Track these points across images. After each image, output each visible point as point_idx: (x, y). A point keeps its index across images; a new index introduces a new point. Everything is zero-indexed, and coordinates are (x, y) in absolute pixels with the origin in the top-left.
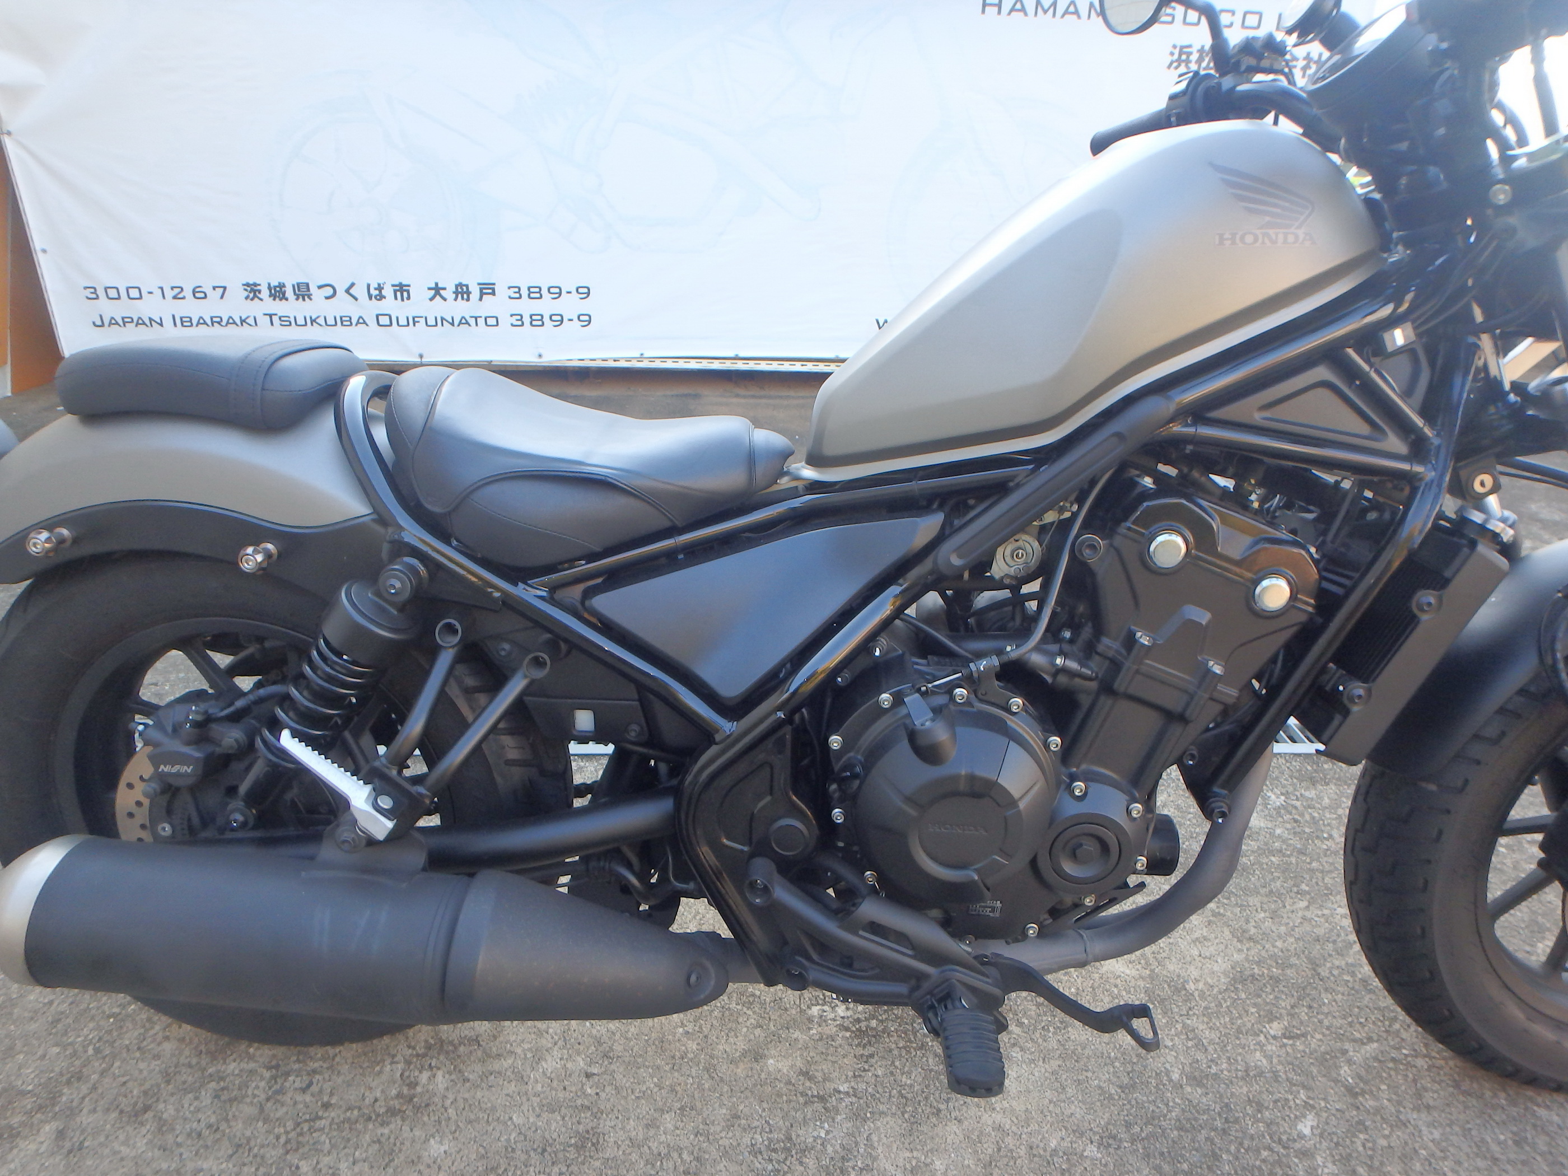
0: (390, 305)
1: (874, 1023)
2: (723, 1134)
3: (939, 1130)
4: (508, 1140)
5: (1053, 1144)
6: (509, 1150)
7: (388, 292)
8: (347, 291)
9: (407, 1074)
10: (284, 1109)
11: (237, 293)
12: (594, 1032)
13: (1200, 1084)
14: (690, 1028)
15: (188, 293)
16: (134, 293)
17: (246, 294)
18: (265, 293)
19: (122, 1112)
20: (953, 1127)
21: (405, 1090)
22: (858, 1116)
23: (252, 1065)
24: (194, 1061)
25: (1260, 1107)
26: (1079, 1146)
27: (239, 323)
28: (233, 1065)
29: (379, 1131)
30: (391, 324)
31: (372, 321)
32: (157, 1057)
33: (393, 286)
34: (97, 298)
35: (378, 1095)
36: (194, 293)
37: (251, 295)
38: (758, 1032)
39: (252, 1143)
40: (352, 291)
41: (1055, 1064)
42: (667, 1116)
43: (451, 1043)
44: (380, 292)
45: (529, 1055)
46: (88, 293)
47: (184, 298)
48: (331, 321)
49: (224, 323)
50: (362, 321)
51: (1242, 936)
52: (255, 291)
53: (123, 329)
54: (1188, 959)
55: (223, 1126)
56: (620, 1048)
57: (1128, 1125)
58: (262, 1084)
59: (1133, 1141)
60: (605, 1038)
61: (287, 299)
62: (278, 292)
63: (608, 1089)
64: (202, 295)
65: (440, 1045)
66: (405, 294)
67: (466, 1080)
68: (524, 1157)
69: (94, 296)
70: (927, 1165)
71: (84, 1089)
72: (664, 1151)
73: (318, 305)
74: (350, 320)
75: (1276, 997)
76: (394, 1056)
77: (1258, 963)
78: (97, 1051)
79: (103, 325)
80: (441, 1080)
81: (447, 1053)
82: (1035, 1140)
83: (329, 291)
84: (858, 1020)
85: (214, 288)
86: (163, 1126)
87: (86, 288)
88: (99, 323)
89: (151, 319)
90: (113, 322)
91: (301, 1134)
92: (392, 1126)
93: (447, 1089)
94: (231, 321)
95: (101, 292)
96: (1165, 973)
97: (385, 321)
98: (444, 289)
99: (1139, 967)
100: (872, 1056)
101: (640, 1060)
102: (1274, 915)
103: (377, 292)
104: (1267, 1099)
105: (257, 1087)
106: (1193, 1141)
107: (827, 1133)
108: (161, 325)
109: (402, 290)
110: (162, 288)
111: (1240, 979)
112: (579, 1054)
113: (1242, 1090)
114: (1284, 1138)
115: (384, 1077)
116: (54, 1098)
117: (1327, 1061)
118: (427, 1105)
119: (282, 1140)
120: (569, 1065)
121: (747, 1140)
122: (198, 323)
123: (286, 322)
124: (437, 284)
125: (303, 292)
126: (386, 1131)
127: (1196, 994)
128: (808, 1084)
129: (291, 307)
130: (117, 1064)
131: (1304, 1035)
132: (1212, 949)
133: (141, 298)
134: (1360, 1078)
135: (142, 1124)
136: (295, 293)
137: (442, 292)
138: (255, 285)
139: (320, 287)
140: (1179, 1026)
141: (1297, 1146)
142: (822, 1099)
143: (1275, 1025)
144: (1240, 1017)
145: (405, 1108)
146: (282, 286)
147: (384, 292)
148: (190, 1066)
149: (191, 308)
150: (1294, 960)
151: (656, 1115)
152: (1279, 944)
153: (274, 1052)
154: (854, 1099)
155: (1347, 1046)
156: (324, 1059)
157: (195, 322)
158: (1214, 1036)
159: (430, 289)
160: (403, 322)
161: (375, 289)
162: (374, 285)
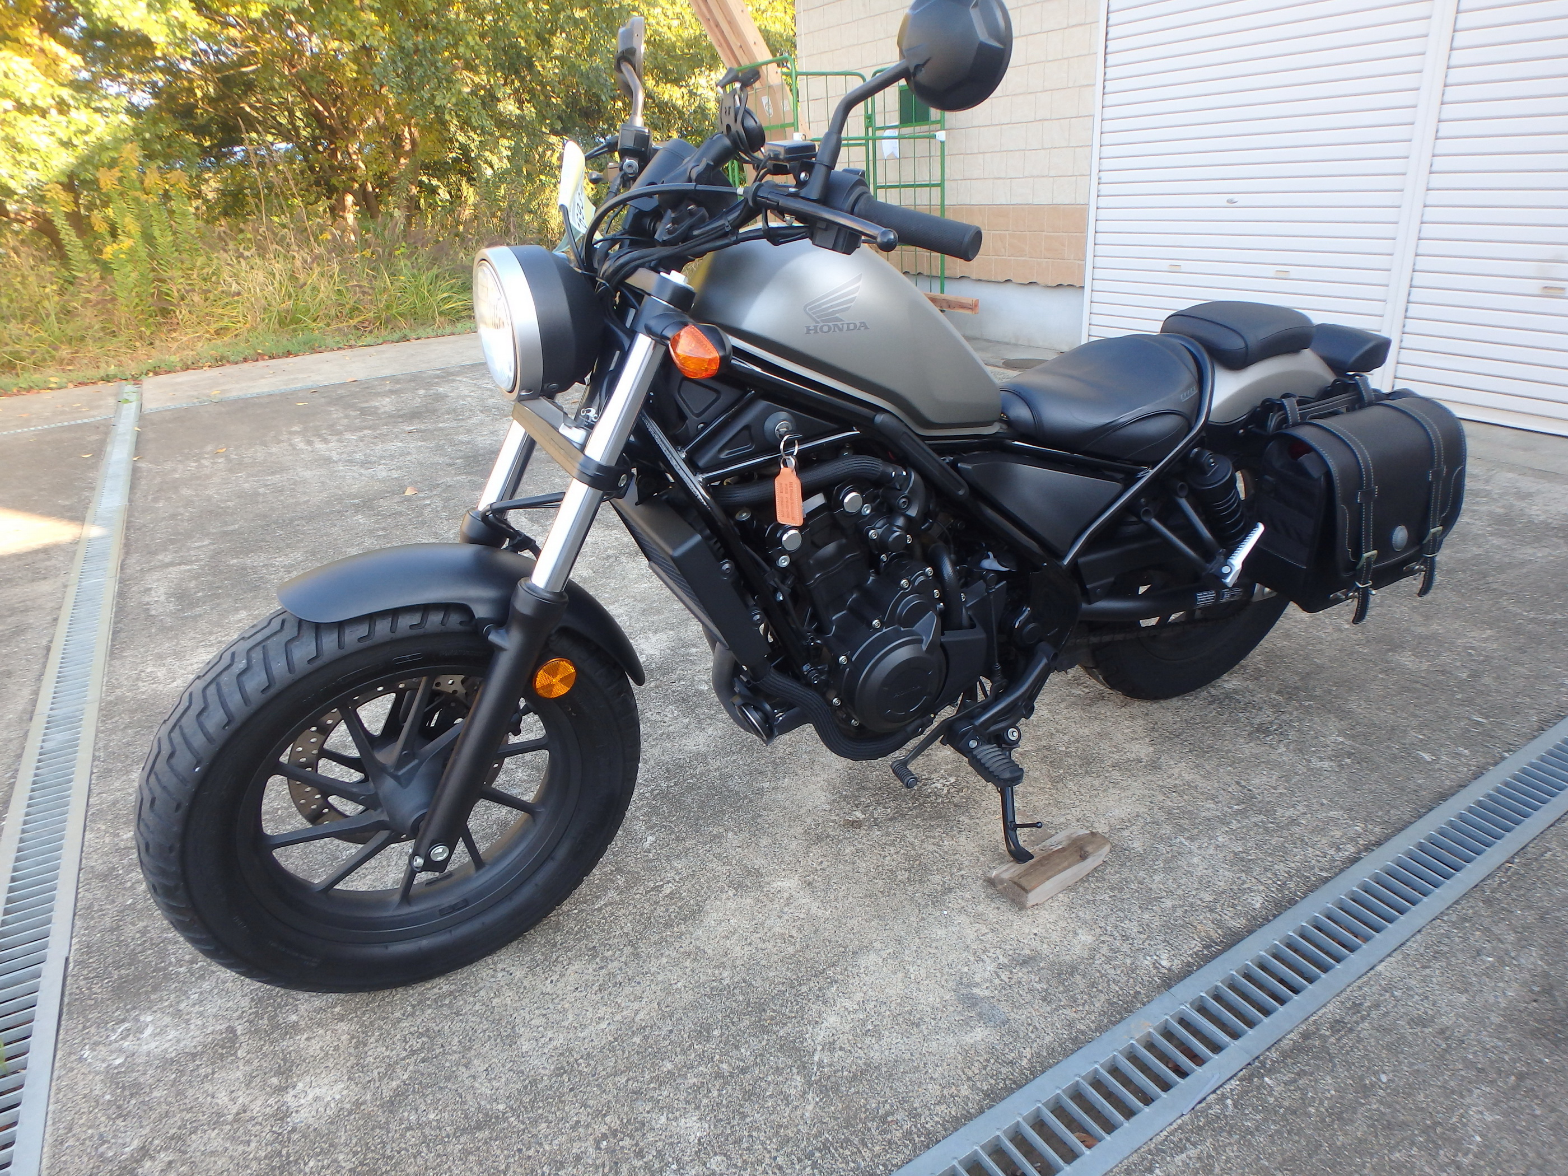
13: (715, 836)
41: (803, 811)
51: (697, 954)
54: (737, 913)
57: (751, 801)
75: (667, 910)
77: (682, 934)
96: (753, 894)
99: (772, 891)
102: (668, 991)
111: (694, 914)
113: (688, 844)
117: (635, 880)
127: (726, 888)
132: (721, 930)
134: (613, 882)
140: (734, 862)
143: (668, 892)
150: (652, 950)
152: (664, 960)
158: (710, 865)
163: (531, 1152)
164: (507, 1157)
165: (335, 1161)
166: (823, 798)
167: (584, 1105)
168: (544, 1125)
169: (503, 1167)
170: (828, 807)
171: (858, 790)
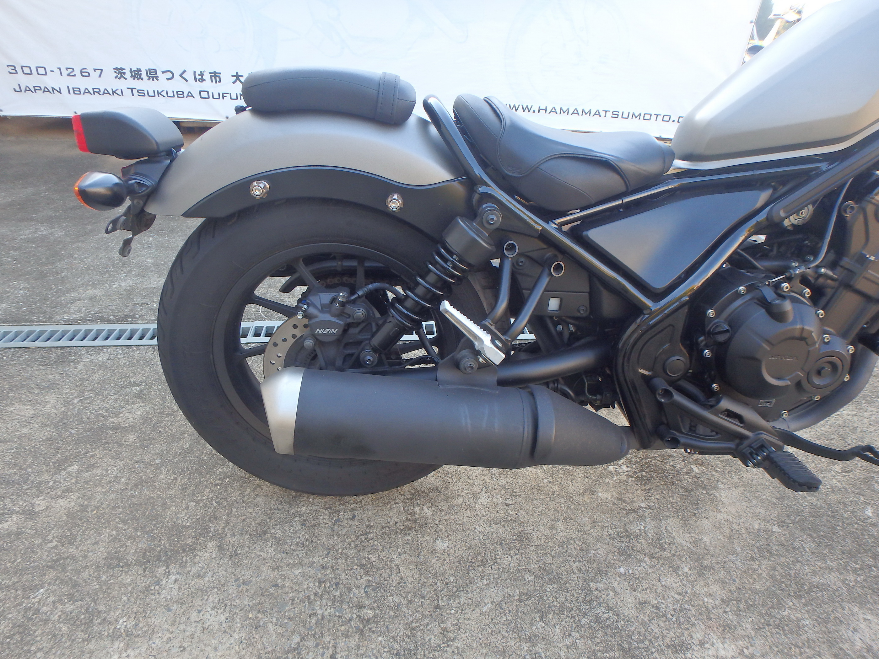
0: (208, 85)
1: (644, 473)
2: (592, 530)
3: (698, 523)
4: (479, 539)
5: (757, 527)
6: (482, 544)
7: (207, 77)
8: (181, 76)
9: (406, 508)
10: (346, 529)
11: (110, 74)
12: (500, 483)
14: (550, 479)
15: (77, 72)
16: (41, 71)
17: (116, 74)
18: (128, 75)
19: (251, 535)
20: (705, 521)
21: (410, 517)
22: (655, 518)
23: (315, 508)
24: (280, 507)
25: (845, 505)
26: (769, 526)
27: (111, 93)
28: (304, 508)
29: (406, 538)
30: (209, 98)
31: (196, 95)
32: (256, 505)
33: (210, 73)
34: (16, 73)
35: (396, 520)
36: (81, 72)
37: (119, 76)
38: (586, 479)
39: (336, 547)
40: (183, 76)
41: (741, 489)
42: (558, 523)
43: (423, 491)
44: (202, 77)
45: (470, 496)
46: (10, 69)
47: (75, 75)
48: (170, 94)
49: (101, 93)
50: (190, 95)
52: (121, 73)
53: (34, 94)
55: (315, 540)
56: (518, 491)
57: (788, 516)
58: (326, 517)
59: (793, 523)
60: (507, 486)
61: (142, 79)
62: (136, 75)
63: (521, 511)
64: (87, 74)
65: (418, 493)
66: (218, 79)
67: (441, 510)
68: (492, 547)
69: (14, 71)
70: (700, 540)
71: (222, 524)
72: (566, 540)
73: (162, 84)
74: (183, 94)
76: (395, 500)
78: (218, 503)
79: (21, 91)
80: (428, 512)
81: (424, 497)
82: (747, 525)
83: (169, 75)
84: (635, 472)
85: (95, 70)
86: (279, 542)
87: (8, 66)
88: (18, 89)
89: (53, 88)
90: (28, 89)
91: (362, 542)
92: (412, 535)
93: (433, 515)
94: (106, 92)
95: (19, 69)
97: (205, 95)
98: (242, 76)
100: (649, 489)
101: (531, 496)
103: (200, 77)
104: (847, 501)
105: (324, 519)
106: (821, 521)
107: (644, 527)
108: (60, 92)
109: (215, 76)
110: (60, 69)
112: (497, 495)
114: (861, 518)
115: (395, 511)
116: (206, 530)
118: (426, 524)
119: (353, 545)
120: (494, 500)
121: (605, 533)
122: (85, 92)
123: (142, 93)
124: (237, 73)
125: (152, 75)
126: (409, 538)
128: (624, 504)
129: (145, 84)
130: (235, 510)
131: (851, 471)
133: (46, 74)
135: (266, 540)
136: (147, 76)
137: (240, 78)
138: (122, 69)
139: (163, 72)
141: (869, 521)
142: (634, 511)
144: (819, 464)
145: (414, 526)
146: (139, 70)
147: (204, 77)
148: (278, 509)
149: (79, 82)
151: (553, 523)
153: (325, 500)
154: (651, 511)
155: (873, 475)
156: (355, 502)
157: (82, 92)
159: (233, 76)
160: (216, 96)
161: (199, 75)
162: (198, 72)
166: (723, 495)
170: (720, 485)
171: (692, 490)
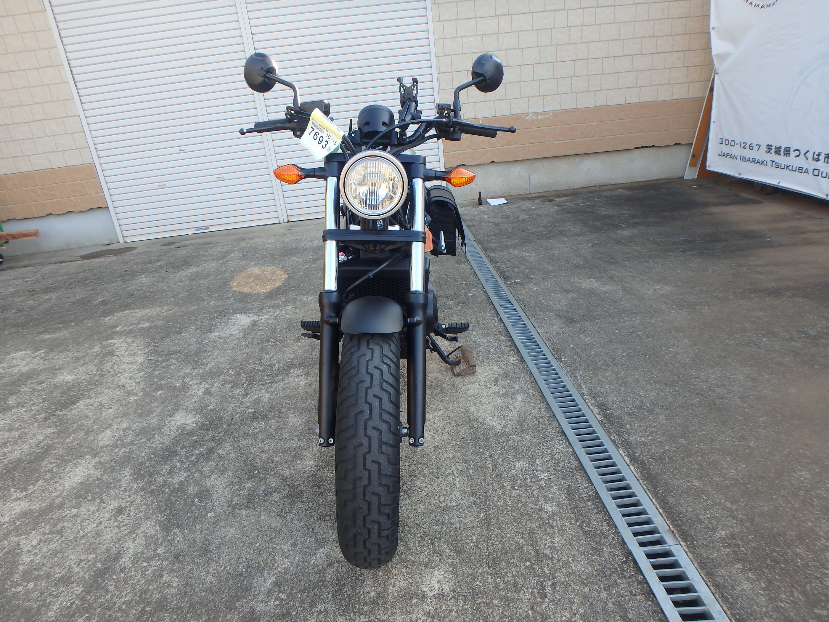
0: (821, 164)
7: (822, 157)
8: (805, 154)
11: (763, 149)
15: (748, 146)
16: (732, 143)
17: (766, 150)
18: (773, 151)
27: (761, 163)
30: (818, 176)
31: (811, 172)
33: (825, 154)
37: (768, 151)
40: (807, 155)
46: (721, 141)
47: (746, 148)
48: (794, 169)
49: (756, 162)
50: (806, 172)
52: (770, 149)
53: (725, 158)
61: (780, 155)
62: (778, 151)
64: (752, 148)
69: (722, 143)
73: (792, 160)
74: (802, 170)
79: (721, 156)
83: (797, 153)
85: (757, 145)
87: (721, 139)
88: (721, 154)
89: (733, 156)
90: (724, 155)
94: (758, 162)
95: (724, 141)
97: (816, 173)
103: (817, 157)
108: (737, 159)
109: (828, 157)
110: (741, 143)
123: (778, 166)
125: (787, 152)
129: (781, 159)
133: (734, 146)
136: (784, 152)
138: (771, 146)
139: (794, 151)
146: (780, 148)
147: (820, 157)
149: (748, 154)
157: (747, 160)
160: (824, 175)
161: (817, 155)
162: (817, 153)
163: (510, 508)
164: (508, 515)
165: (481, 574)
167: (496, 490)
168: (498, 503)
169: (512, 517)
